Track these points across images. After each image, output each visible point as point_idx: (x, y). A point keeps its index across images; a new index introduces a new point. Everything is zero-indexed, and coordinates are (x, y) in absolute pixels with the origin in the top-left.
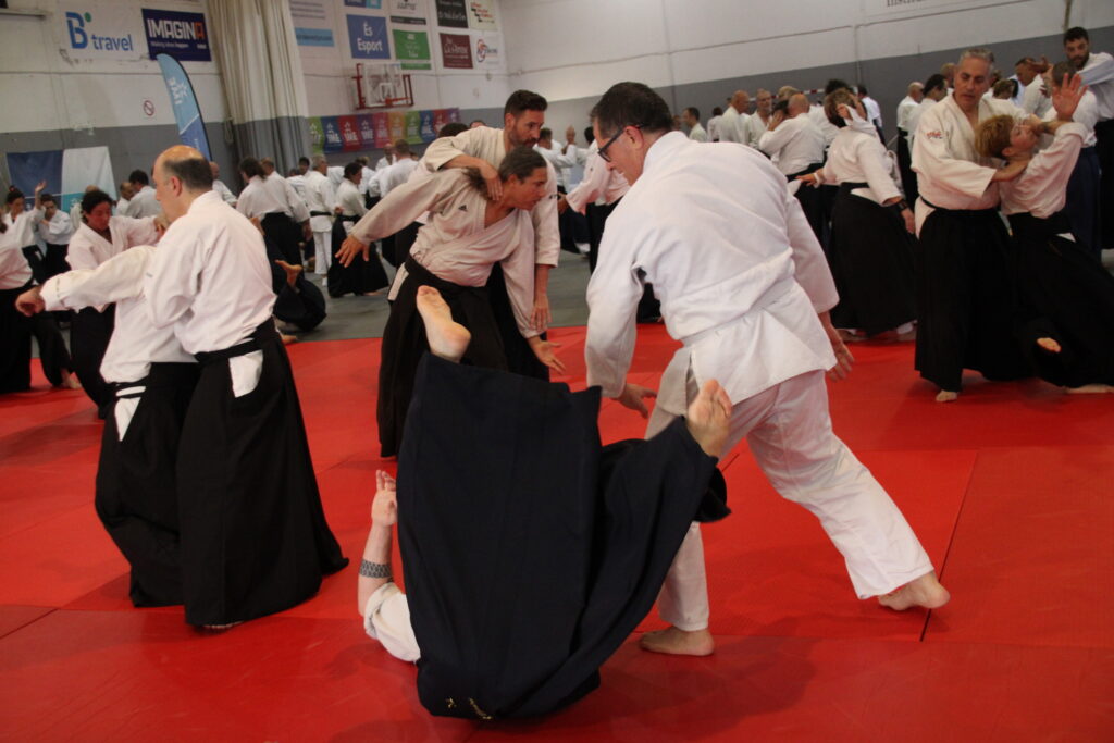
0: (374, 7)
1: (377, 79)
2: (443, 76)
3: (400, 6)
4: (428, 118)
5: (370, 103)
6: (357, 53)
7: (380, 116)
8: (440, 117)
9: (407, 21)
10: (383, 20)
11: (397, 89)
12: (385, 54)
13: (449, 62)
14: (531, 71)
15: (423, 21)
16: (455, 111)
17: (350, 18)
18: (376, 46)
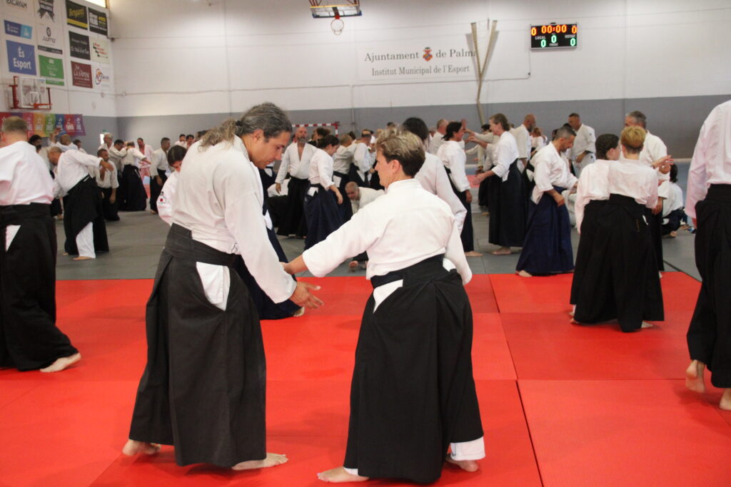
0: (26, 37)
1: (28, 89)
2: (73, 91)
3: (45, 39)
4: (61, 120)
5: (23, 104)
6: (12, 69)
7: (28, 115)
8: (69, 120)
9: (49, 50)
10: (33, 47)
11: (42, 97)
12: (32, 72)
13: (76, 82)
14: (132, 94)
15: (60, 52)
16: (80, 116)
17: (9, 43)
18: (27, 65)
